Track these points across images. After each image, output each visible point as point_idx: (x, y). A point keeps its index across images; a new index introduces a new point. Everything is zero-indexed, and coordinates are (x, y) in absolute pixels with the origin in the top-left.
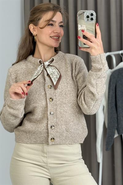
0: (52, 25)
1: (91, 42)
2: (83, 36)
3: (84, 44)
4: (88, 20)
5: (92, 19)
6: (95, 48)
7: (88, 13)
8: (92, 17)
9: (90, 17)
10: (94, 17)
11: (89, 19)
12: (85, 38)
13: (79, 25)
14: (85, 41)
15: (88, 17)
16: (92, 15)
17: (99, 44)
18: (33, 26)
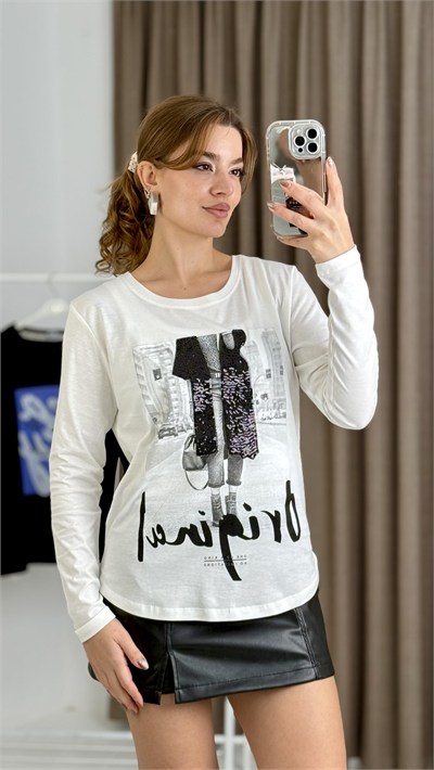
0: (207, 167)
1: (312, 218)
2: (288, 201)
3: (291, 225)
4: (300, 150)
6: (322, 235)
7: (299, 127)
8: (314, 140)
9: (307, 140)
10: (320, 140)
11: (305, 146)
12: (292, 205)
13: (272, 167)
15: (300, 141)
16: (312, 133)
17: (335, 221)
18: (150, 168)
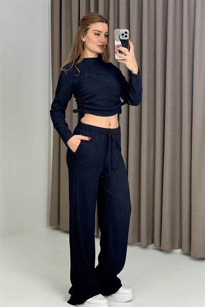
0: (98, 35)
1: (126, 55)
4: (123, 37)
5: (126, 36)
7: (123, 31)
8: (127, 35)
9: (125, 35)
13: (116, 42)
14: (120, 55)
15: (123, 35)
16: (126, 33)
